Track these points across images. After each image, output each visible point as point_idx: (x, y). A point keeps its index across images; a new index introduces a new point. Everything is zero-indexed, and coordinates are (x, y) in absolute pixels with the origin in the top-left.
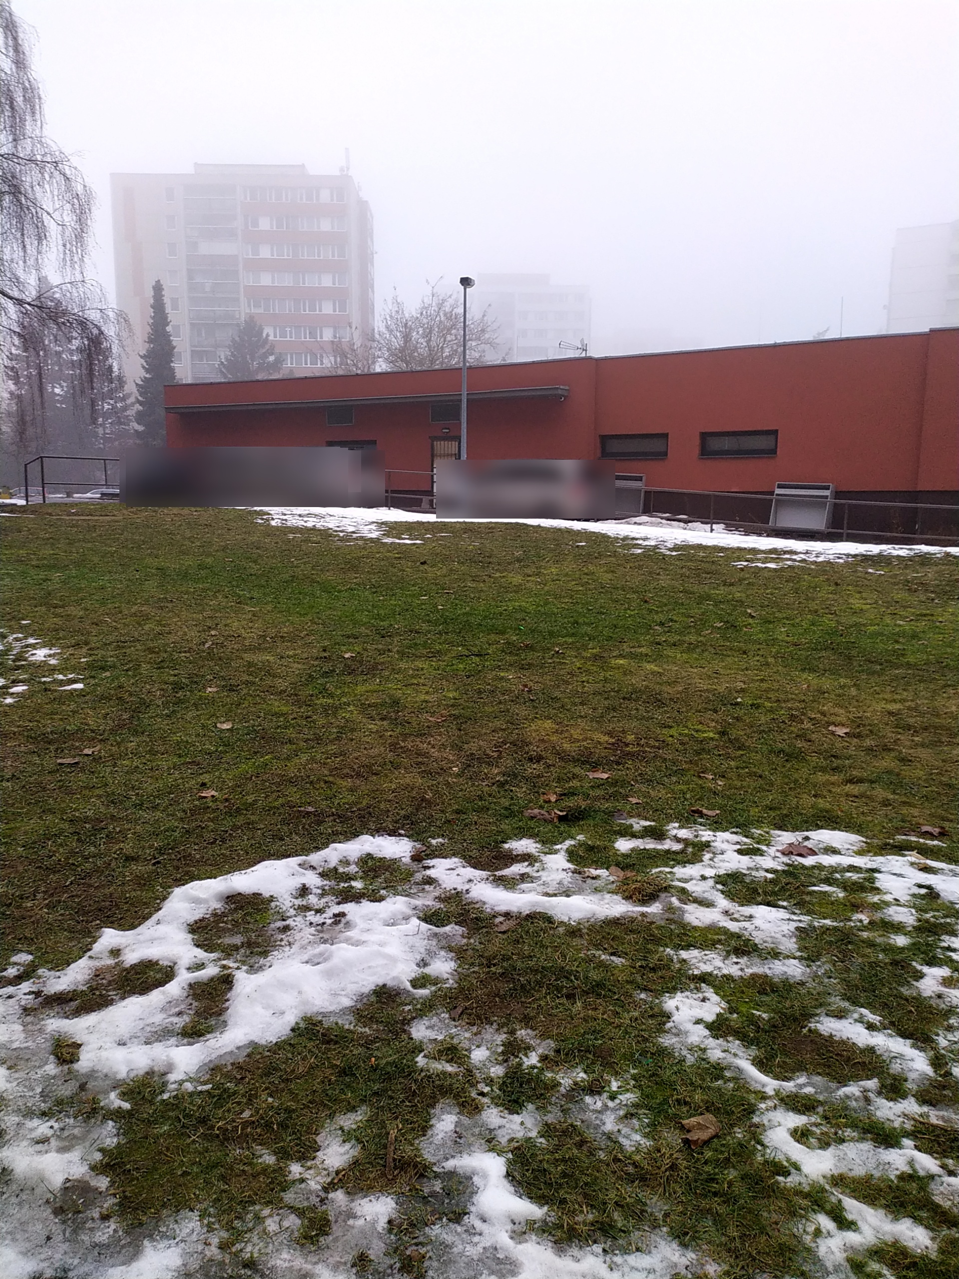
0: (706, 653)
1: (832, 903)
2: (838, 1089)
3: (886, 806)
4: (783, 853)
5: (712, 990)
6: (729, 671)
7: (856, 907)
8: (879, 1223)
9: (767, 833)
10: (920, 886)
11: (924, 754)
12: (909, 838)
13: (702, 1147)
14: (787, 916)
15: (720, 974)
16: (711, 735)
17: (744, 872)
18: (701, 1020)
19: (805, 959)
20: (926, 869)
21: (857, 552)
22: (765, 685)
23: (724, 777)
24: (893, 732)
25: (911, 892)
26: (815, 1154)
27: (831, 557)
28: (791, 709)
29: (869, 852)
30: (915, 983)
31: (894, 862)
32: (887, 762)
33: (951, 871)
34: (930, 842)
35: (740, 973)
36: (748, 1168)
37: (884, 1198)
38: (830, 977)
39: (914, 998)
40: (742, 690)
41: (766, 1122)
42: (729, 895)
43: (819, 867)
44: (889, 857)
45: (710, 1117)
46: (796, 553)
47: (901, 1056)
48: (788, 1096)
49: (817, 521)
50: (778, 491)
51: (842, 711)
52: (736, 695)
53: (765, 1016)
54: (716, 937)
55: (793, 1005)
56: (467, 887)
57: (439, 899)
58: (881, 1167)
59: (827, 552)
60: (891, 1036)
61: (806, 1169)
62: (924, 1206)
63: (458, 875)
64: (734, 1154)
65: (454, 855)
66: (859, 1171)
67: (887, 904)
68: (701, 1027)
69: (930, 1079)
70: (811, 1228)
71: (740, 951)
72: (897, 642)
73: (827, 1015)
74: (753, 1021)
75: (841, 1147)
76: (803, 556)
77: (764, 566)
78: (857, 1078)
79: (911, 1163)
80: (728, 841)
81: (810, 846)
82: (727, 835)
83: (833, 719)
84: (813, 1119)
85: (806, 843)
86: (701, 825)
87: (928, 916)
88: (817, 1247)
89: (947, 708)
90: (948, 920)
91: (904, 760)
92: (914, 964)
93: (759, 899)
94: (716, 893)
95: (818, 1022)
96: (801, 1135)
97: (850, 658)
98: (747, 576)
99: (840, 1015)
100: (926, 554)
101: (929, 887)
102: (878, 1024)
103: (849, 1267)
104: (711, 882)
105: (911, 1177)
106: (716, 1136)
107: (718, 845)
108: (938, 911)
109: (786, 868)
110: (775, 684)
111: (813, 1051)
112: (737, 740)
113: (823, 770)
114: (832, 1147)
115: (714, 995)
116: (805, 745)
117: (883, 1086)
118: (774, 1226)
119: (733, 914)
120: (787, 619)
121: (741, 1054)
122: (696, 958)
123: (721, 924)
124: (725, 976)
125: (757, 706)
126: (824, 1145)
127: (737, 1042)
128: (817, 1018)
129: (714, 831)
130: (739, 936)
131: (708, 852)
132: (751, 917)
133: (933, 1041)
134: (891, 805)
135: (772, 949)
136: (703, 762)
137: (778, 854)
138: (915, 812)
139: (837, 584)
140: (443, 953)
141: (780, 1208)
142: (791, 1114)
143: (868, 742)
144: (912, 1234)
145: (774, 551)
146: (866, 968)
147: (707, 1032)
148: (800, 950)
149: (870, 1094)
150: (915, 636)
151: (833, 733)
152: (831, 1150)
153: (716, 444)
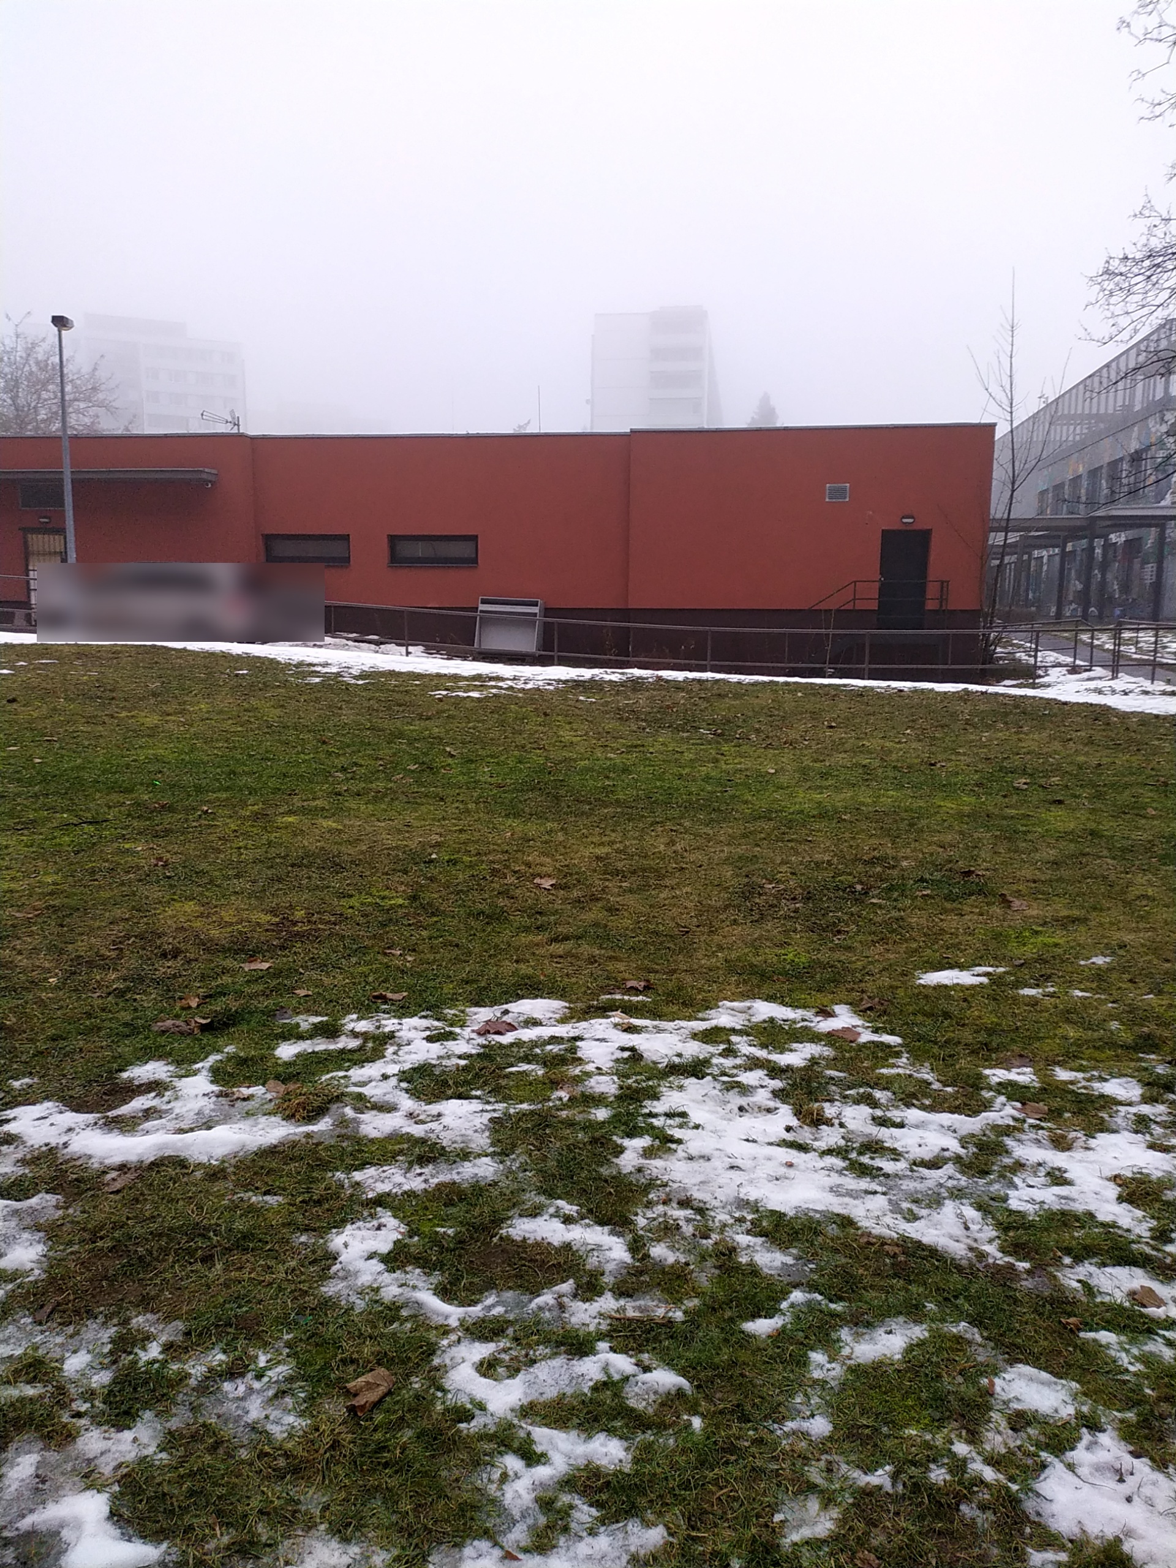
0: (397, 802)
1: (531, 1084)
2: (530, 1301)
3: (592, 963)
4: (480, 1033)
5: (389, 1214)
6: (423, 823)
7: (555, 1084)
8: (570, 1447)
9: (463, 1012)
10: (623, 1049)
11: (631, 900)
12: (614, 996)
13: (371, 1411)
14: (480, 1107)
15: (400, 1192)
16: (400, 901)
17: (434, 1062)
18: (375, 1253)
19: (499, 1154)
20: (630, 1029)
21: (568, 677)
22: (464, 837)
23: (414, 950)
24: (601, 879)
25: (614, 1057)
26: (502, 1386)
27: (541, 683)
28: (493, 862)
29: (572, 1018)
30: (615, 1160)
31: (597, 1026)
32: (594, 914)
33: (655, 1027)
34: (635, 999)
35: (423, 1186)
36: (425, 1422)
37: (577, 1417)
38: (525, 1170)
39: (613, 1178)
40: (438, 845)
41: (448, 1361)
42: (415, 1093)
43: (518, 1043)
44: (592, 1021)
45: (382, 1371)
46: (502, 679)
47: (598, 1247)
48: (474, 1324)
49: (527, 641)
50: (482, 607)
51: (548, 860)
52: (429, 850)
53: (450, 1232)
54: (397, 1147)
55: (481, 1212)
56: (65, 1139)
57: (23, 1162)
58: (574, 1382)
59: (537, 678)
60: (588, 1226)
61: (491, 1407)
62: (619, 1414)
63: (52, 1125)
64: (409, 1410)
65: (47, 1098)
66: (551, 1393)
67: (589, 1075)
68: (374, 1261)
69: (627, 1266)
70: (496, 1475)
71: (422, 1161)
72: (607, 777)
73: (521, 1216)
74: (436, 1240)
75: (532, 1370)
76: (510, 683)
77: (465, 695)
78: (551, 1283)
79: (605, 1369)
80: (416, 1028)
81: (509, 1021)
82: (415, 1021)
83: (539, 869)
84: (501, 1345)
85: (505, 1018)
86: (384, 1012)
87: (630, 1081)
88: (503, 1495)
89: (656, 847)
90: (651, 1083)
91: (612, 910)
92: (615, 1138)
93: (449, 1092)
94: (399, 1093)
95: (510, 1227)
96: (487, 1368)
97: (557, 798)
98: (446, 707)
99: (534, 1213)
100: (638, 678)
101: (632, 1049)
102: (575, 1214)
103: (537, 1509)
104: (393, 1081)
105: (605, 1384)
106: (389, 1393)
107: (404, 1034)
108: (641, 1074)
109: (482, 1051)
110: (475, 834)
111: (503, 1262)
112: (430, 904)
113: (527, 929)
114: (522, 1372)
115: (392, 1219)
116: (507, 902)
117: (578, 1286)
118: (454, 1485)
119: (418, 1115)
120: (492, 757)
121: (420, 1284)
122: (372, 1177)
123: (404, 1130)
124: (405, 1192)
125: (453, 862)
126: (513, 1372)
127: (418, 1271)
128: (509, 1222)
129: (400, 1018)
130: (423, 1141)
131: (392, 1045)
132: (439, 1115)
133: (631, 1222)
134: (596, 961)
135: (462, 1150)
136: (390, 935)
137: (474, 1035)
138: (621, 966)
139: (546, 714)
140: (26, 1235)
141: (462, 1460)
142: (477, 1344)
143: (575, 893)
144: (604, 1450)
145: (478, 677)
146: (564, 1153)
147: (381, 1267)
148: (493, 1145)
149: (565, 1299)
150: (626, 770)
151: (538, 886)
152: (521, 1376)
153: (408, 550)
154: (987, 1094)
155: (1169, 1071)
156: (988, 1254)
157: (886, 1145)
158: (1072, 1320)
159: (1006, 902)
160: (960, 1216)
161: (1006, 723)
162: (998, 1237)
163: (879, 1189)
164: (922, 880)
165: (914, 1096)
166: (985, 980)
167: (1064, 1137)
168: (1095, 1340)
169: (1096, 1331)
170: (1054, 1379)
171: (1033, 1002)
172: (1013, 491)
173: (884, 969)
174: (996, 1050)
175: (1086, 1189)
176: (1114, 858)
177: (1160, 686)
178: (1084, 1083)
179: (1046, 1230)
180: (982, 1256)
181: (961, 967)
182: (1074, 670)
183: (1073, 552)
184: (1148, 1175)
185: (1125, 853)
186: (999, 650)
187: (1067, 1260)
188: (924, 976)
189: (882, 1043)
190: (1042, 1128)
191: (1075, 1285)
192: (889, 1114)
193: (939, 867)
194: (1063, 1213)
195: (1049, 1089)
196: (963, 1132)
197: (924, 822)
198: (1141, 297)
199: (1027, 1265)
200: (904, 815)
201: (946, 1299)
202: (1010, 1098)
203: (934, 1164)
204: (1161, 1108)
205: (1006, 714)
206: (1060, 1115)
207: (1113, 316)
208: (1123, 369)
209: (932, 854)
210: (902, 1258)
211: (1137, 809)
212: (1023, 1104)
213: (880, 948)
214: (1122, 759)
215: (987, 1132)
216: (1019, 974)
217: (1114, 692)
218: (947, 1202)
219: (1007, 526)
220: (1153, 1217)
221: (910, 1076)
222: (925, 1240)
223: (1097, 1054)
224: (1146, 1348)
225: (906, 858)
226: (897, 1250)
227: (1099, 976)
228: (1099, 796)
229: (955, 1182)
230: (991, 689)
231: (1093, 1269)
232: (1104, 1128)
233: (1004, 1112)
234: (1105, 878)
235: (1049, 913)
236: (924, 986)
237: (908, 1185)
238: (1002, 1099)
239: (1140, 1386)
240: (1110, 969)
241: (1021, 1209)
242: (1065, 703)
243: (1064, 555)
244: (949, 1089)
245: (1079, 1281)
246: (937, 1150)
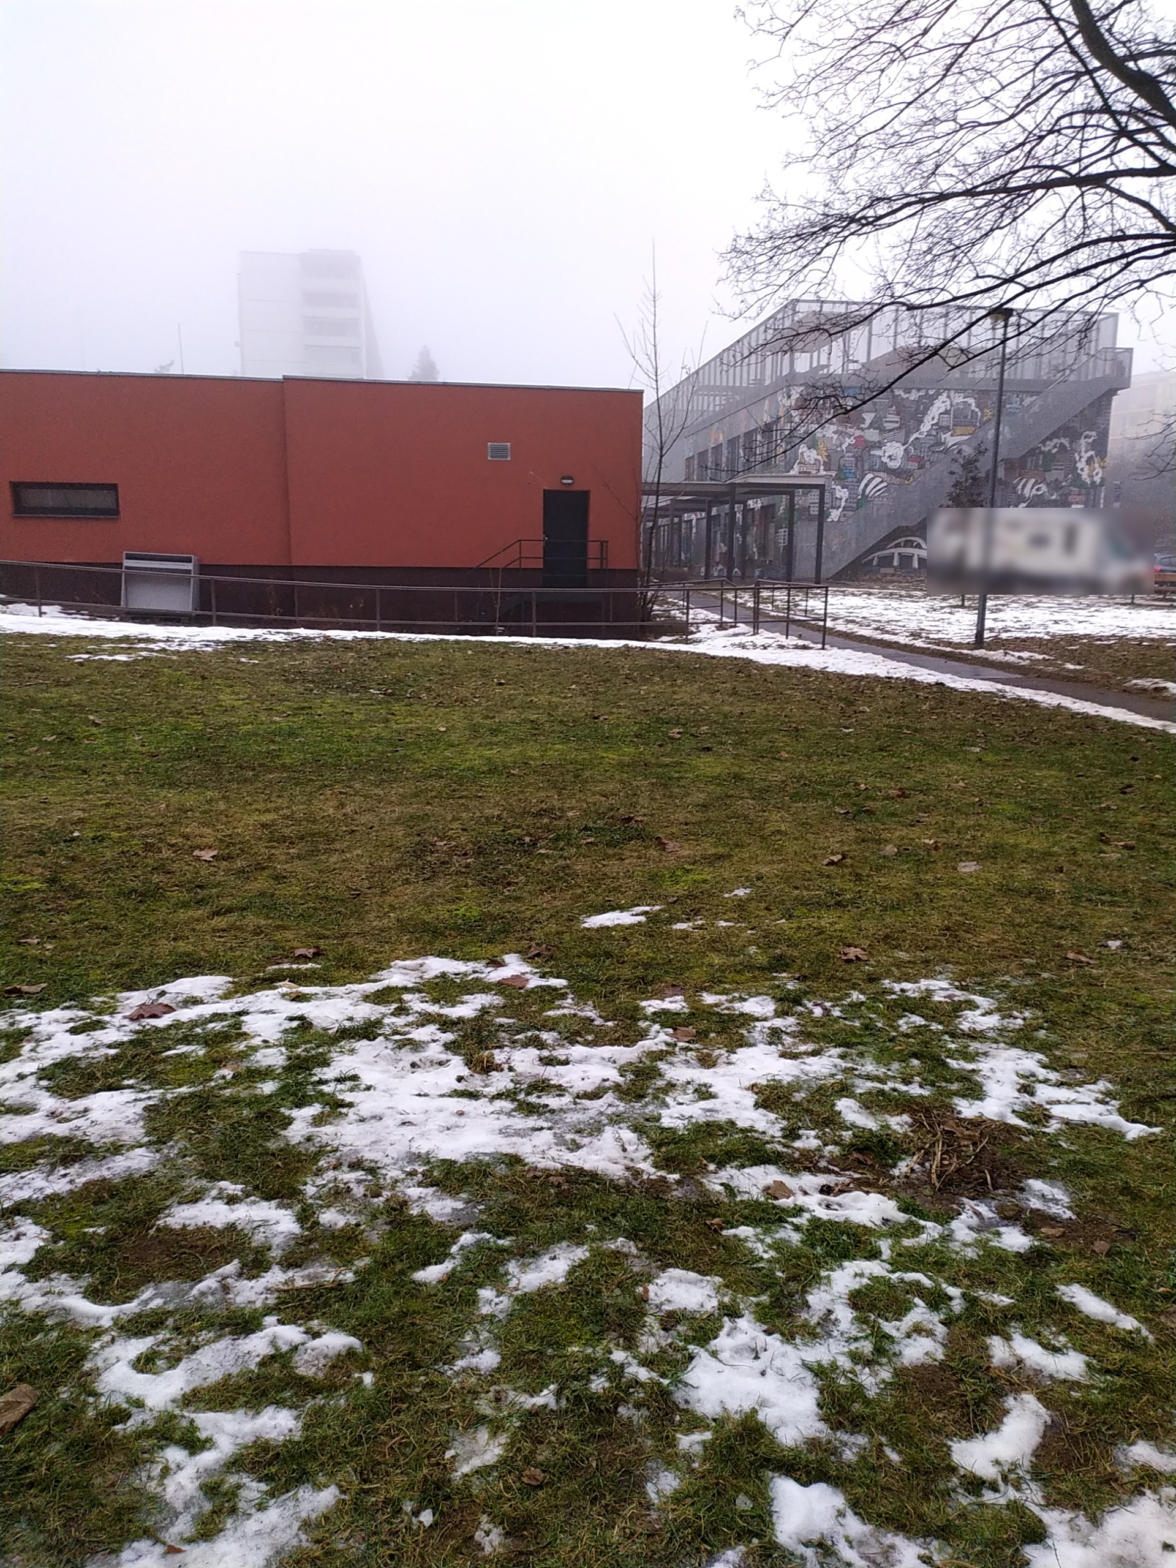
0: (31, 778)
1: (190, 1066)
2: (192, 1288)
3: (259, 934)
4: (132, 1019)
5: (30, 1221)
6: (63, 798)
7: (218, 1063)
8: (237, 1427)
9: (112, 998)
10: (291, 1019)
11: (299, 866)
12: (281, 966)
13: (12, 1431)
14: (133, 1096)
15: (41, 1197)
16: (36, 885)
17: (79, 1055)
18: (13, 1265)
19: (155, 1143)
20: (299, 998)
21: (228, 638)
22: (112, 811)
23: (55, 937)
24: (267, 847)
25: (282, 1028)
26: (160, 1378)
27: (197, 645)
28: (146, 836)
29: (236, 992)
30: (282, 1133)
31: (263, 998)
32: (261, 883)
33: (325, 993)
34: (303, 967)
35: (69, 1187)
37: (244, 1395)
38: (185, 1156)
39: (281, 1150)
40: (81, 821)
41: (100, 1364)
42: (56, 1091)
43: (177, 1025)
44: (258, 994)
45: (24, 1387)
46: (153, 641)
47: (265, 1223)
48: (129, 1321)
49: (182, 601)
50: (127, 563)
51: (209, 831)
52: (71, 828)
53: (101, 1230)
54: (37, 1150)
55: (138, 1204)
58: (240, 1361)
59: (193, 639)
60: (254, 1203)
61: (149, 1403)
62: (288, 1384)
64: (57, 1423)
66: (215, 1376)
67: (254, 1049)
68: (13, 1274)
69: (295, 1237)
70: (156, 1471)
71: (67, 1161)
72: (273, 741)
73: (180, 1203)
74: (84, 1242)
75: (194, 1357)
76: (162, 645)
77: (110, 658)
78: (214, 1267)
79: (273, 1343)
80: (57, 1021)
81: (165, 1002)
82: (57, 1013)
83: (198, 841)
84: (160, 1337)
85: (162, 1000)
86: (19, 1007)
87: (299, 1051)
88: (164, 1490)
89: (324, 811)
90: (320, 1050)
91: (279, 878)
92: (282, 1110)
93: (97, 1085)
94: (38, 1092)
95: (169, 1216)
96: (145, 1364)
97: (218, 765)
98: (88, 672)
99: (195, 1198)
100: (305, 638)
101: (301, 1018)
102: (240, 1193)
104: (31, 1080)
105: (273, 1357)
106: (33, 1409)
107: (44, 1028)
108: (310, 1042)
109: (135, 1037)
110: (126, 807)
111: (161, 1253)
112: (73, 886)
113: (185, 905)
114: (184, 1361)
115: (33, 1227)
116: (162, 877)
117: (244, 1265)
118: (109, 1490)
119: (61, 1114)
120: (143, 724)
121: (67, 1289)
122: (8, 1185)
123: (45, 1131)
124: (48, 1196)
125: (101, 839)
126: (174, 1361)
127: (64, 1276)
128: (167, 1212)
129: (38, 1011)
130: (67, 1140)
131: (29, 1041)
132: (86, 1110)
133: (300, 1192)
134: (262, 932)
135: (112, 1144)
136: (26, 923)
137: (126, 1022)
138: (289, 935)
139: (203, 678)
141: (118, 1464)
142: (133, 1341)
143: (239, 864)
145: (126, 639)
146: (228, 1132)
147: (22, 1278)
148: (147, 1134)
149: (229, 1280)
150: (292, 734)
151: (198, 858)
152: (183, 1365)
153: (33, 498)
154: (643, 1024)
155: (797, 986)
156: (643, 1171)
157: (552, 1082)
158: (716, 1220)
159: (662, 845)
160: (618, 1139)
161: (662, 677)
162: (652, 1154)
163: (545, 1125)
164: (586, 828)
165: (578, 1033)
166: (643, 919)
167: (709, 1055)
168: (735, 1236)
169: (737, 1227)
170: (700, 1277)
171: (685, 935)
172: (661, 456)
173: (551, 916)
174: (652, 983)
175: (727, 1099)
176: (754, 799)
177: (793, 640)
178: (727, 1005)
179: (694, 1142)
180: (637, 1173)
181: (622, 908)
182: (721, 626)
183: (718, 515)
184: (780, 1081)
185: (762, 794)
186: (656, 607)
187: (712, 1167)
188: (588, 920)
189: (549, 987)
190: (691, 1050)
191: (719, 1188)
192: (555, 1053)
193: (601, 816)
194: (708, 1124)
195: (698, 1013)
196: (622, 1061)
197: (587, 773)
198: (764, 276)
199: (677, 1176)
200: (570, 767)
201: (605, 1219)
202: (663, 1026)
203: (595, 1095)
204: (791, 1020)
205: (663, 668)
206: (706, 1036)
207: (742, 293)
208: (753, 344)
209: (595, 804)
210: (565, 1187)
211: (771, 754)
212: (675, 1030)
213: (548, 897)
214: (760, 708)
215: (644, 1059)
216: (673, 911)
217: (755, 646)
218: (607, 1128)
219: (657, 490)
220: (784, 1118)
221: (575, 1015)
222: (587, 1167)
223: (737, 978)
224: (778, 1236)
225: (572, 809)
226: (561, 1179)
227: (741, 905)
228: (742, 742)
229: (614, 1109)
230: (650, 645)
231: (734, 1172)
232: (743, 1043)
233: (658, 1038)
234: (746, 817)
235: (698, 851)
236: (588, 929)
237: (572, 1118)
238: (657, 1027)
239: (772, 1271)
240: (750, 899)
241: (672, 1125)
242: (713, 657)
243: (709, 518)
244: (610, 1024)
245: (722, 1184)
246: (598, 1081)
